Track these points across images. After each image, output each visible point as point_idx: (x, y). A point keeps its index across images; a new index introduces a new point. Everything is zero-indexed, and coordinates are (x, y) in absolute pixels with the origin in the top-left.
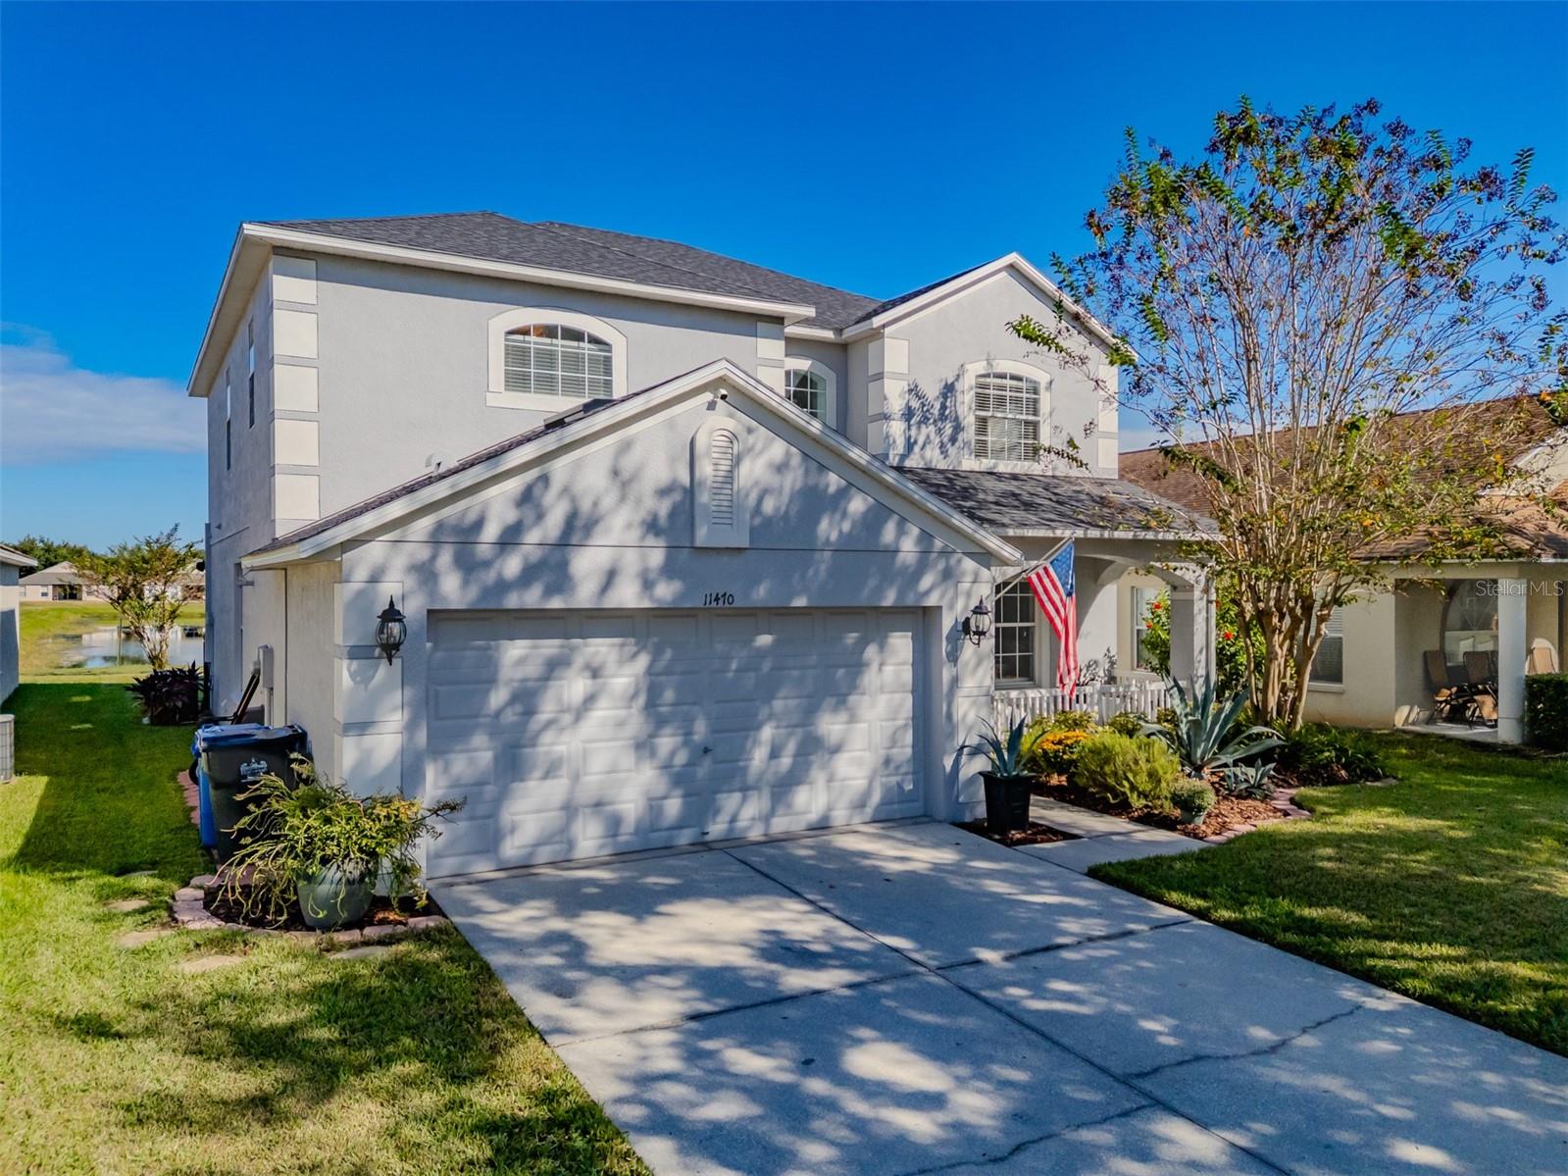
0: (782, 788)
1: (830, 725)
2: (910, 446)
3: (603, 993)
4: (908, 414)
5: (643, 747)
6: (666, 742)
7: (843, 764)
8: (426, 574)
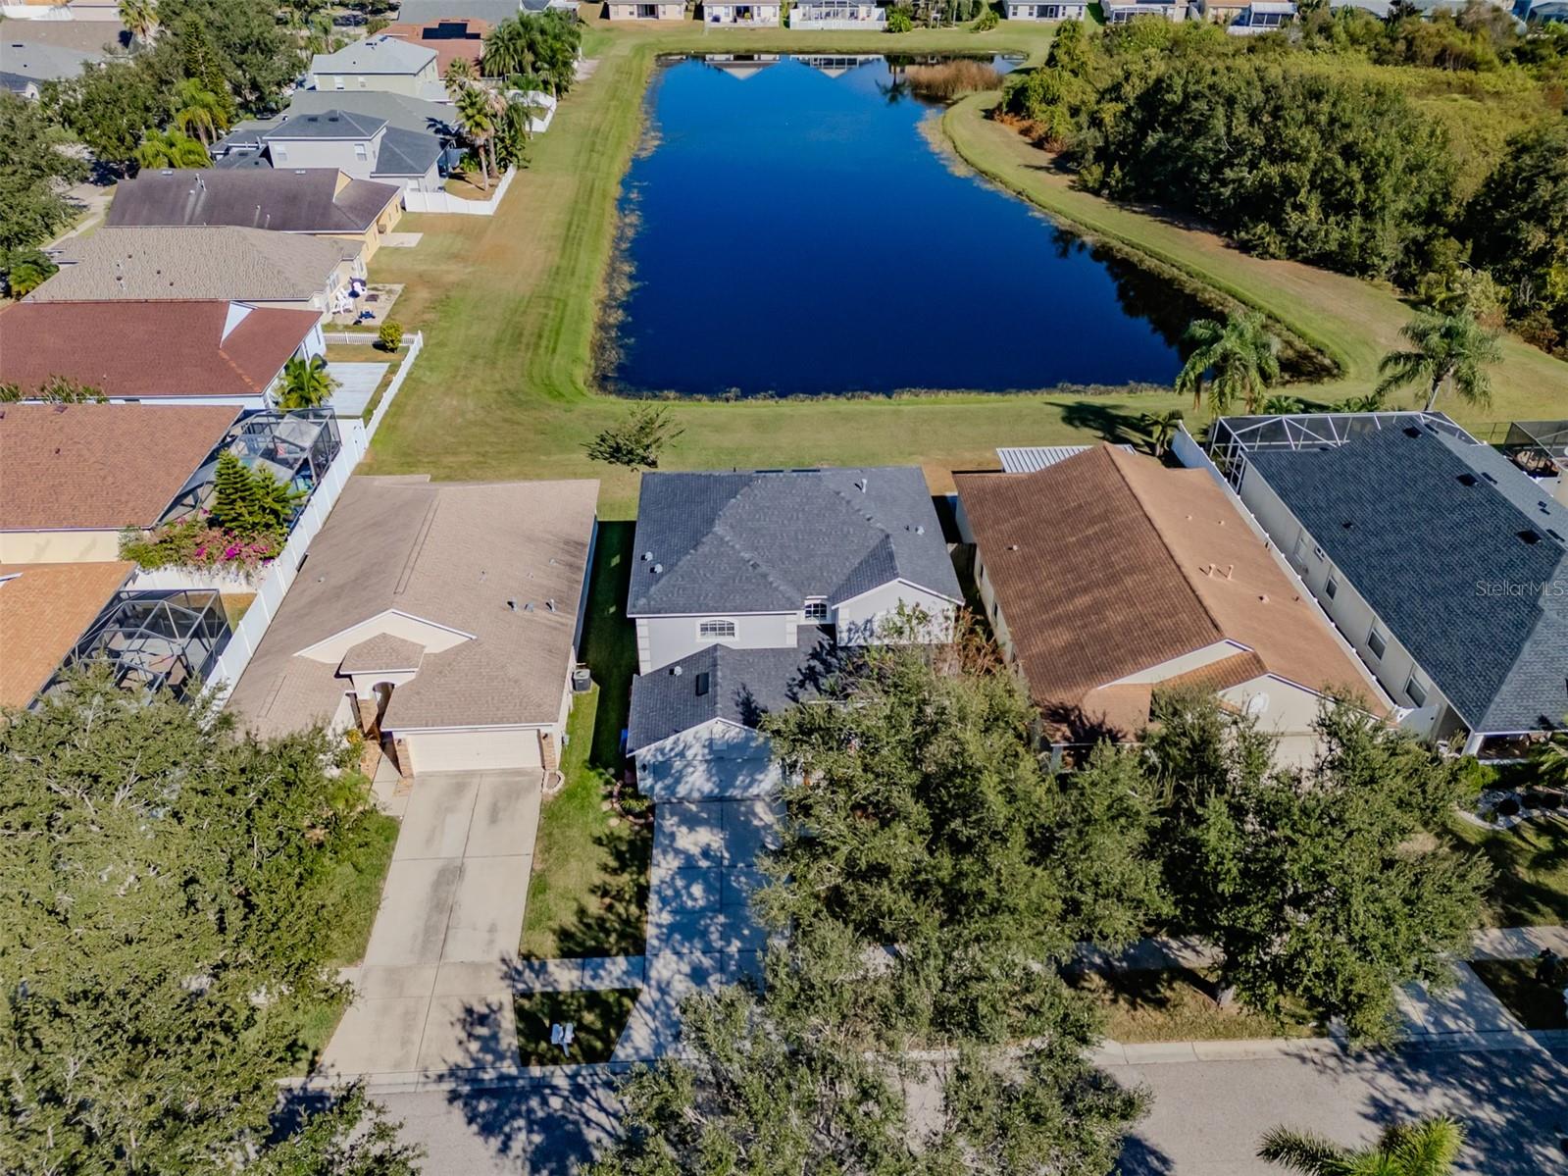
0: (746, 788)
1: (760, 777)
2: (850, 640)
3: (670, 856)
4: (850, 630)
5: (708, 780)
6: (714, 779)
7: (763, 785)
8: (655, 756)
